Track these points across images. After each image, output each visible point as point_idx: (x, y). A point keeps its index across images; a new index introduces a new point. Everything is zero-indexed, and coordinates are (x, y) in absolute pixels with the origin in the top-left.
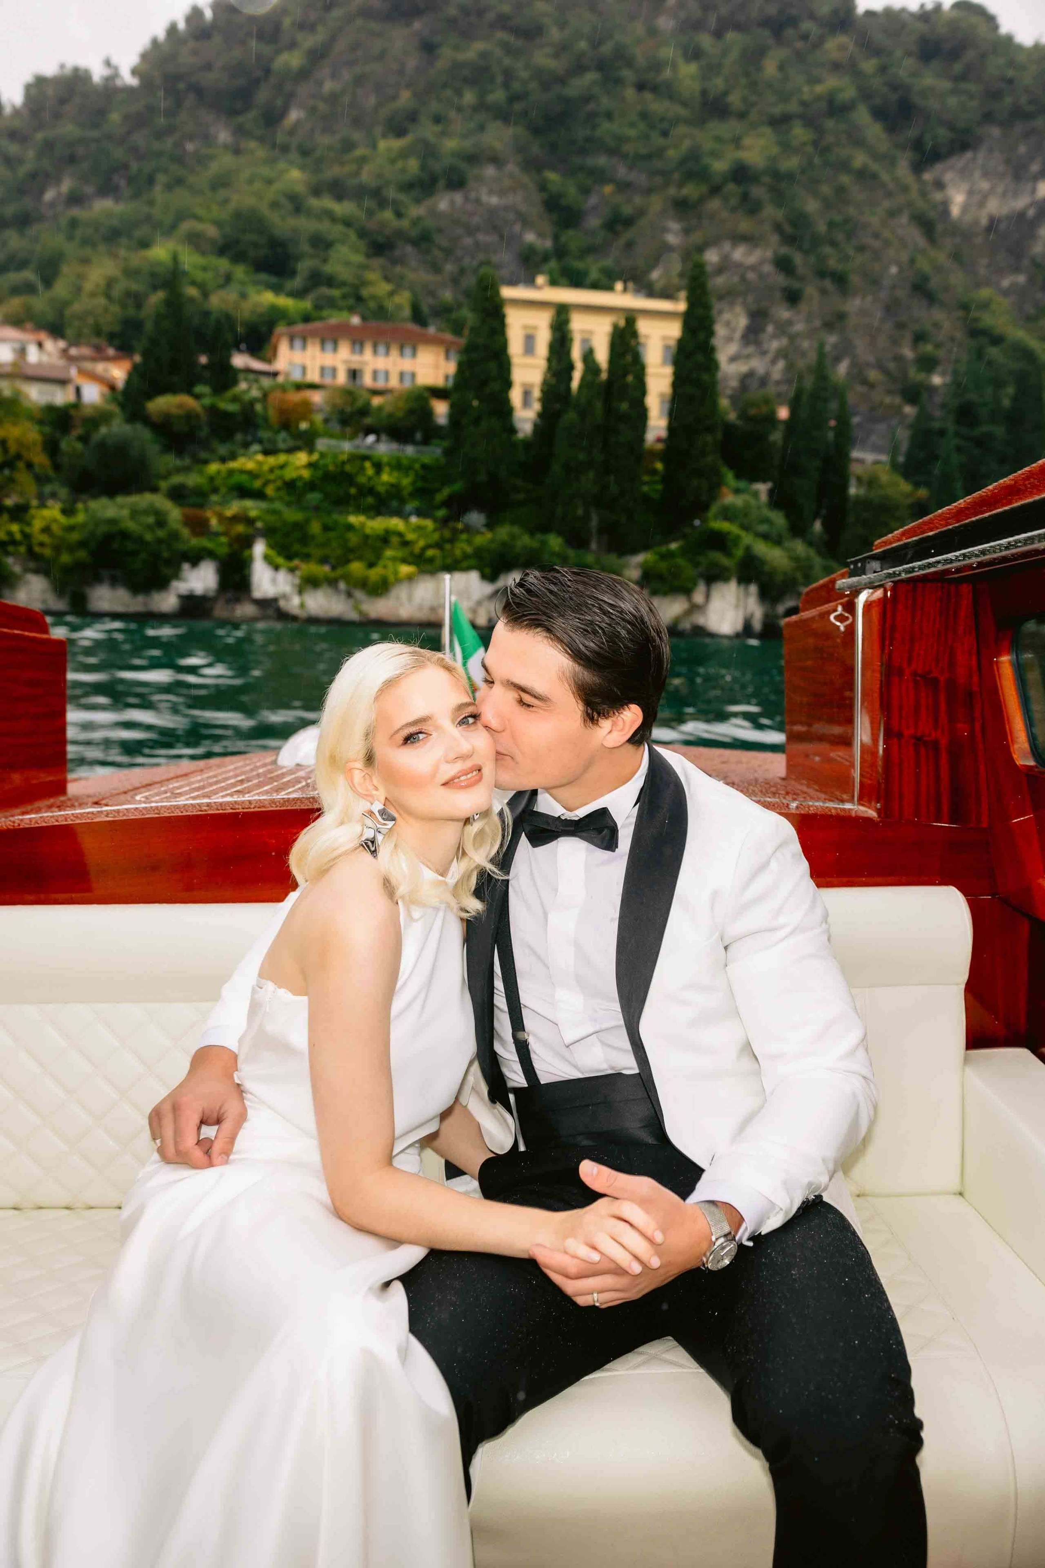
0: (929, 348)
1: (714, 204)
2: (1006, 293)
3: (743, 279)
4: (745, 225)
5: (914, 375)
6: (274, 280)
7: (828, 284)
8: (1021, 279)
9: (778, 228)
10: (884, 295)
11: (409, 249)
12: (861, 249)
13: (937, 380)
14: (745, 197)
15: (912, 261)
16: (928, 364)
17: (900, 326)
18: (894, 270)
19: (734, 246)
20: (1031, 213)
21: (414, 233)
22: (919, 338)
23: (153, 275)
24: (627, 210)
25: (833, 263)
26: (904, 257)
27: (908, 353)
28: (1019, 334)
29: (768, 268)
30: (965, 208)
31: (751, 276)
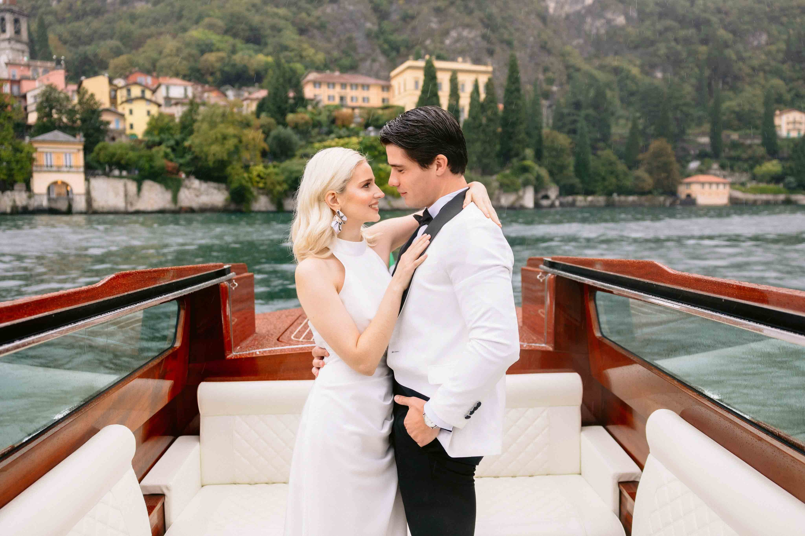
0: (550, 74)
1: (452, 10)
2: (575, 47)
3: (468, 44)
4: (467, 20)
5: (545, 87)
6: (256, 47)
7: (505, 46)
8: (581, 41)
9: (481, 20)
10: (528, 51)
11: (315, 32)
12: (517, 30)
13: (555, 88)
14: (466, 7)
15: (539, 35)
16: (550, 81)
17: (537, 64)
18: (532, 39)
19: (463, 29)
20: (583, 12)
21: (317, 23)
22: (546, 70)
23: (198, 45)
24: (410, 12)
25: (506, 36)
26: (536, 32)
27: (541, 77)
28: (585, 67)
29: (479, 39)
30: (555, 9)
31: (472, 43)
